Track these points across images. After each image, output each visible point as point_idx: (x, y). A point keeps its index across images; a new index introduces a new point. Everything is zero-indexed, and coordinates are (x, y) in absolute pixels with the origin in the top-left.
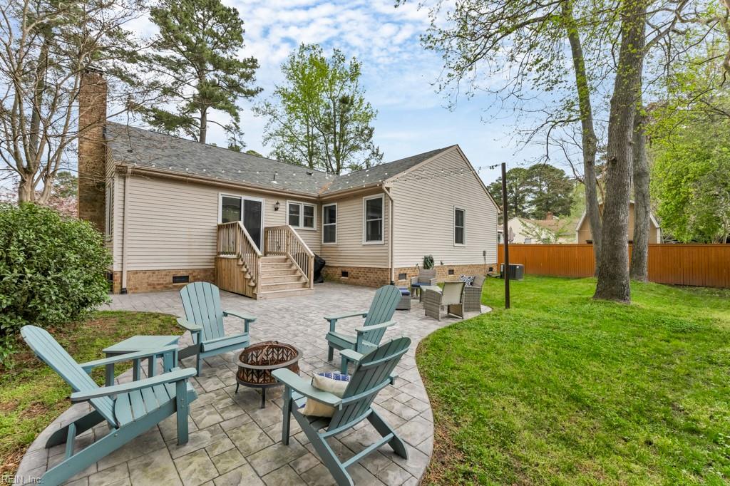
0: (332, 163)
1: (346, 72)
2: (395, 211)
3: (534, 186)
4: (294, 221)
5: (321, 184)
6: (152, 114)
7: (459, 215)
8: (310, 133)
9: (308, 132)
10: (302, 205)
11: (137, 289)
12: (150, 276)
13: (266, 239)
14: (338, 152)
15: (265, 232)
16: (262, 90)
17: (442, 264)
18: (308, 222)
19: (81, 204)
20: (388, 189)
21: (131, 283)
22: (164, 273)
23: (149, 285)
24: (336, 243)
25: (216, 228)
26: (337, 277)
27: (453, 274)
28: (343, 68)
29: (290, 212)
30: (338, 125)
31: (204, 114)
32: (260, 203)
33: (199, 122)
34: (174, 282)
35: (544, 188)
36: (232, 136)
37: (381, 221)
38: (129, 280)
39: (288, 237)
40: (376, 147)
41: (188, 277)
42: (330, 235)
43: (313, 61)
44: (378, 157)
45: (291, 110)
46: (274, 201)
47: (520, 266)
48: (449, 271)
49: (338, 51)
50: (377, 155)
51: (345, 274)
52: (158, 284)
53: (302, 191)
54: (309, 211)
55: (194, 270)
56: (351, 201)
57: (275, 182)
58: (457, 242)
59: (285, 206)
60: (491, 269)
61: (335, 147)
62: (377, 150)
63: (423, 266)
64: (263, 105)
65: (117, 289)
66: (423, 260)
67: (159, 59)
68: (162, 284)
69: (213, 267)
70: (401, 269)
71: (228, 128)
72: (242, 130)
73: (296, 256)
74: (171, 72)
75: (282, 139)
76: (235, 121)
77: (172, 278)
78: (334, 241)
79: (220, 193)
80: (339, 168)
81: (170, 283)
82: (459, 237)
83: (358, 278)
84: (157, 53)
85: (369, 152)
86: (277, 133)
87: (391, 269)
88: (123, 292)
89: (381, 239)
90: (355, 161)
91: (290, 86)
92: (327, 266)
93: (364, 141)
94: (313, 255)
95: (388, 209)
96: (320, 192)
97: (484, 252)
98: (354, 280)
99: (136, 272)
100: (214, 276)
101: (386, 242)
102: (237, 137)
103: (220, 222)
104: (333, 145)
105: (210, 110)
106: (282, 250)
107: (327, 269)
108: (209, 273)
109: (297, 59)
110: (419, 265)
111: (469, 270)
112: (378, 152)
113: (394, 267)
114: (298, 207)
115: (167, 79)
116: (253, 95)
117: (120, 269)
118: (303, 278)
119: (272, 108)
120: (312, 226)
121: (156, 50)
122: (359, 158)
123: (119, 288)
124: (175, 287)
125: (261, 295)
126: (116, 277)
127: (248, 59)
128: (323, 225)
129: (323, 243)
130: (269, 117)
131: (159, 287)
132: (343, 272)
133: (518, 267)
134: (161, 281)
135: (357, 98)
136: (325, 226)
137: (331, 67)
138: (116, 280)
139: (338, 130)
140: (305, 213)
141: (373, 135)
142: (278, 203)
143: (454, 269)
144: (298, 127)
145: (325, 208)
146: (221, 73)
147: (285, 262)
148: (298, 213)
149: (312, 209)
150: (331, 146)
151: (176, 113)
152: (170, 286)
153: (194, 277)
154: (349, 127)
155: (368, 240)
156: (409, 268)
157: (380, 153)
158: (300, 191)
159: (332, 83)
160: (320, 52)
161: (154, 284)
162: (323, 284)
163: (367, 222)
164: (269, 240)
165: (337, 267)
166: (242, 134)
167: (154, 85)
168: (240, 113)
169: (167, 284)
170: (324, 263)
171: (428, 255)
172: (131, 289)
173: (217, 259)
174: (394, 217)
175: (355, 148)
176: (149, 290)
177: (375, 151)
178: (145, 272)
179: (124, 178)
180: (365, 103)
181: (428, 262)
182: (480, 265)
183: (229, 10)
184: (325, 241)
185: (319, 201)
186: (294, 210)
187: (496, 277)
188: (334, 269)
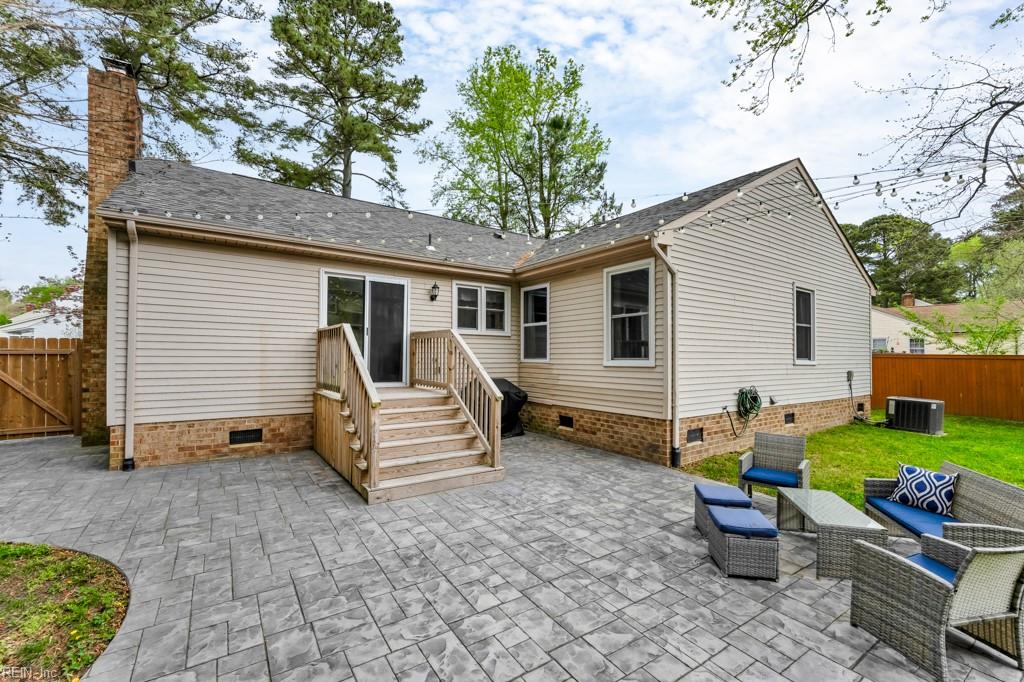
0: (537, 224)
1: (559, 84)
2: (678, 295)
3: (870, 253)
4: (467, 319)
5: (519, 253)
6: (273, 166)
7: (803, 300)
8: (503, 182)
9: (500, 180)
10: (483, 290)
11: (156, 458)
12: (182, 433)
13: (413, 354)
14: (547, 206)
15: (412, 341)
16: (430, 123)
17: (772, 402)
18: (495, 321)
19: (87, 296)
20: (664, 247)
21: (145, 447)
22: (211, 425)
23: (181, 449)
24: (547, 360)
25: (316, 336)
26: (550, 425)
27: (793, 421)
28: (553, 78)
29: (461, 303)
30: (547, 163)
31: (347, 164)
32: (401, 288)
33: (342, 175)
34: (232, 442)
35: (891, 255)
36: (389, 194)
37: (646, 317)
38: (139, 441)
39: (451, 353)
40: (609, 196)
41: (260, 431)
42: (535, 344)
43: (505, 70)
44: (613, 211)
45: (472, 150)
46: (429, 283)
47: (938, 405)
48: (787, 416)
49: (544, 51)
50: (612, 207)
51: (566, 421)
52: (200, 448)
53: (481, 263)
54: (496, 300)
55: (272, 418)
56: (578, 279)
57: (431, 248)
58: (799, 356)
59: (449, 292)
60: (861, 407)
61: (543, 199)
62: (612, 199)
63: (736, 409)
64: (432, 144)
65: (115, 462)
66: (736, 397)
67: (285, 90)
68: (209, 447)
69: (310, 410)
70: (692, 420)
71: (383, 184)
72: (403, 184)
73: (464, 393)
74: (304, 108)
75: (460, 195)
76: (389, 170)
77: (228, 436)
78: (544, 356)
79: (323, 269)
80: (548, 233)
81: (226, 445)
82: (804, 348)
83: (594, 433)
84: (280, 80)
85: (598, 203)
86: (454, 186)
87: (672, 421)
88: (128, 465)
89: (646, 356)
90: (574, 219)
91: (472, 116)
92: (531, 403)
93: (590, 188)
94: (499, 394)
95: (664, 291)
96: (517, 265)
97: (850, 375)
98: (586, 436)
99: (155, 426)
100: (312, 428)
101: (659, 363)
102: (395, 195)
103: (324, 324)
104: (538, 194)
105: (355, 156)
106: (441, 379)
107: (530, 409)
108: (303, 423)
109: (480, 73)
110: (730, 409)
111: (824, 411)
112: (612, 202)
113: (680, 415)
114: (474, 293)
115: (297, 117)
116: (416, 132)
117: (120, 422)
118: (478, 441)
119: (445, 150)
120: (502, 328)
121: (280, 76)
122: (581, 214)
123: (120, 458)
124: (235, 451)
125: (378, 494)
126: (115, 436)
127: (410, 80)
128: (523, 325)
129: (523, 359)
130: (441, 161)
131: (202, 452)
132: (561, 417)
133: (934, 407)
134: (206, 441)
135: (577, 120)
136: (526, 328)
137: (534, 78)
138: (113, 443)
139: (546, 171)
140: (488, 305)
141: (605, 175)
142: (435, 287)
143: (796, 411)
144: (485, 175)
145: (526, 293)
146: (371, 102)
147: (445, 403)
148: (475, 303)
149: (501, 296)
150: (536, 198)
151: (310, 165)
152: (225, 450)
153: (273, 430)
154: (564, 165)
155: (615, 356)
156: (707, 418)
157: (617, 204)
158: (479, 263)
159: (536, 101)
160: (516, 57)
161: (191, 448)
162: (523, 439)
163: (614, 321)
164: (418, 356)
165: (550, 407)
166: (403, 191)
167: (277, 126)
168: (396, 157)
169: (218, 446)
170: (526, 396)
171: (747, 386)
172: (144, 460)
173: (316, 398)
174: (678, 308)
175: (573, 199)
176: (183, 459)
177: (608, 202)
178: (173, 424)
179: (128, 243)
180: (590, 126)
181: (747, 403)
182: (843, 400)
183: (379, 6)
184: (526, 357)
185: (515, 281)
186: (467, 299)
187: (878, 425)
188: (544, 410)
